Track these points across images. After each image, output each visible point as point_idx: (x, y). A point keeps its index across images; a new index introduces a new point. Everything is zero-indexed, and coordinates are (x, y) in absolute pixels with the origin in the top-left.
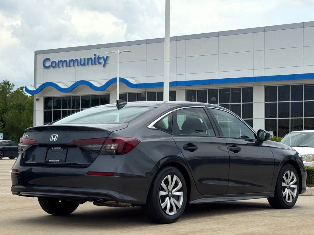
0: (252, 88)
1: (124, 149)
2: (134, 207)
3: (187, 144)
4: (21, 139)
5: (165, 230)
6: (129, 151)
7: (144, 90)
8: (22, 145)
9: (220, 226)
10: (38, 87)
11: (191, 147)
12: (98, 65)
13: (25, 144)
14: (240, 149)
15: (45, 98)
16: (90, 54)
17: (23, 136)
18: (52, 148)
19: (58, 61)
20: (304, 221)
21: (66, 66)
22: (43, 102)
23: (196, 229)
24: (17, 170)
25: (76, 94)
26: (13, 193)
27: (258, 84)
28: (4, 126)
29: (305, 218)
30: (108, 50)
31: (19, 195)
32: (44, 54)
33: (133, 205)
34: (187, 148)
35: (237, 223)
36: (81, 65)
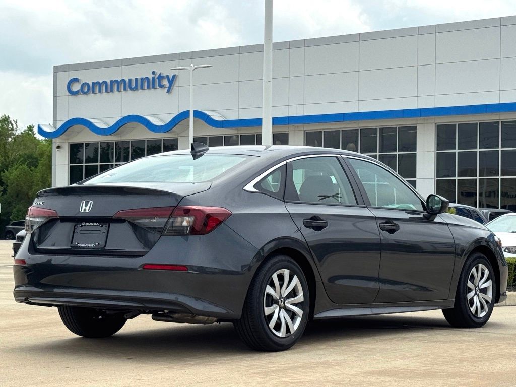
0: (415, 128)
1: (205, 225)
2: (221, 323)
3: (310, 217)
4: (29, 208)
5: (245, 365)
6: (213, 228)
7: (236, 132)
8: (31, 219)
9: (339, 358)
10: (59, 126)
11: (316, 223)
12: (159, 90)
13: (38, 217)
14: (398, 227)
15: (71, 144)
16: (145, 72)
17: (34, 204)
18: (83, 224)
19: (93, 83)
20: (484, 349)
21: (106, 91)
22: (67, 151)
23: (299, 362)
24: (23, 261)
25: (122, 139)
26: (17, 300)
27: (424, 120)
28: (5, 191)
29: (487, 344)
30: (175, 64)
31: (28, 303)
32: (70, 72)
33: (219, 321)
34: (310, 225)
35: (370, 353)
36: (131, 89)
